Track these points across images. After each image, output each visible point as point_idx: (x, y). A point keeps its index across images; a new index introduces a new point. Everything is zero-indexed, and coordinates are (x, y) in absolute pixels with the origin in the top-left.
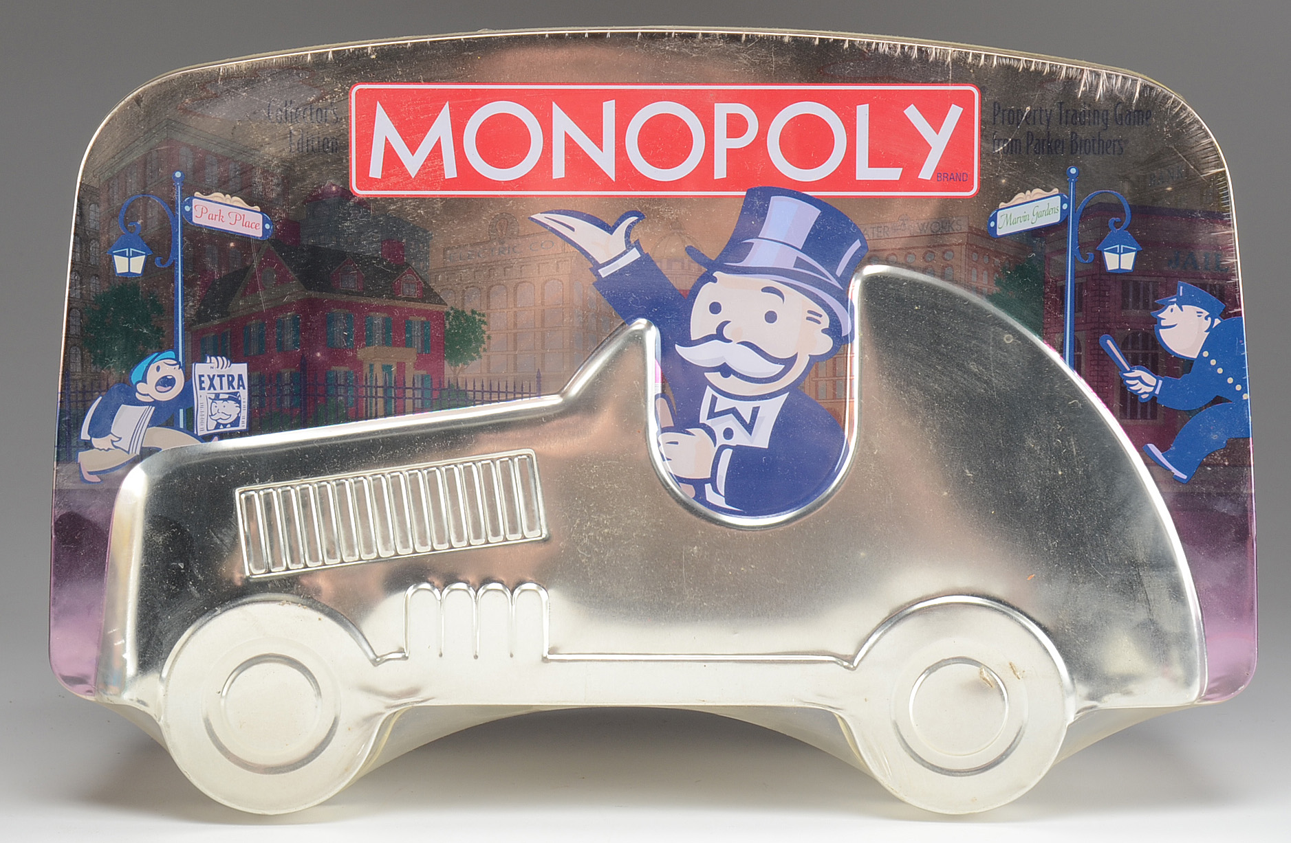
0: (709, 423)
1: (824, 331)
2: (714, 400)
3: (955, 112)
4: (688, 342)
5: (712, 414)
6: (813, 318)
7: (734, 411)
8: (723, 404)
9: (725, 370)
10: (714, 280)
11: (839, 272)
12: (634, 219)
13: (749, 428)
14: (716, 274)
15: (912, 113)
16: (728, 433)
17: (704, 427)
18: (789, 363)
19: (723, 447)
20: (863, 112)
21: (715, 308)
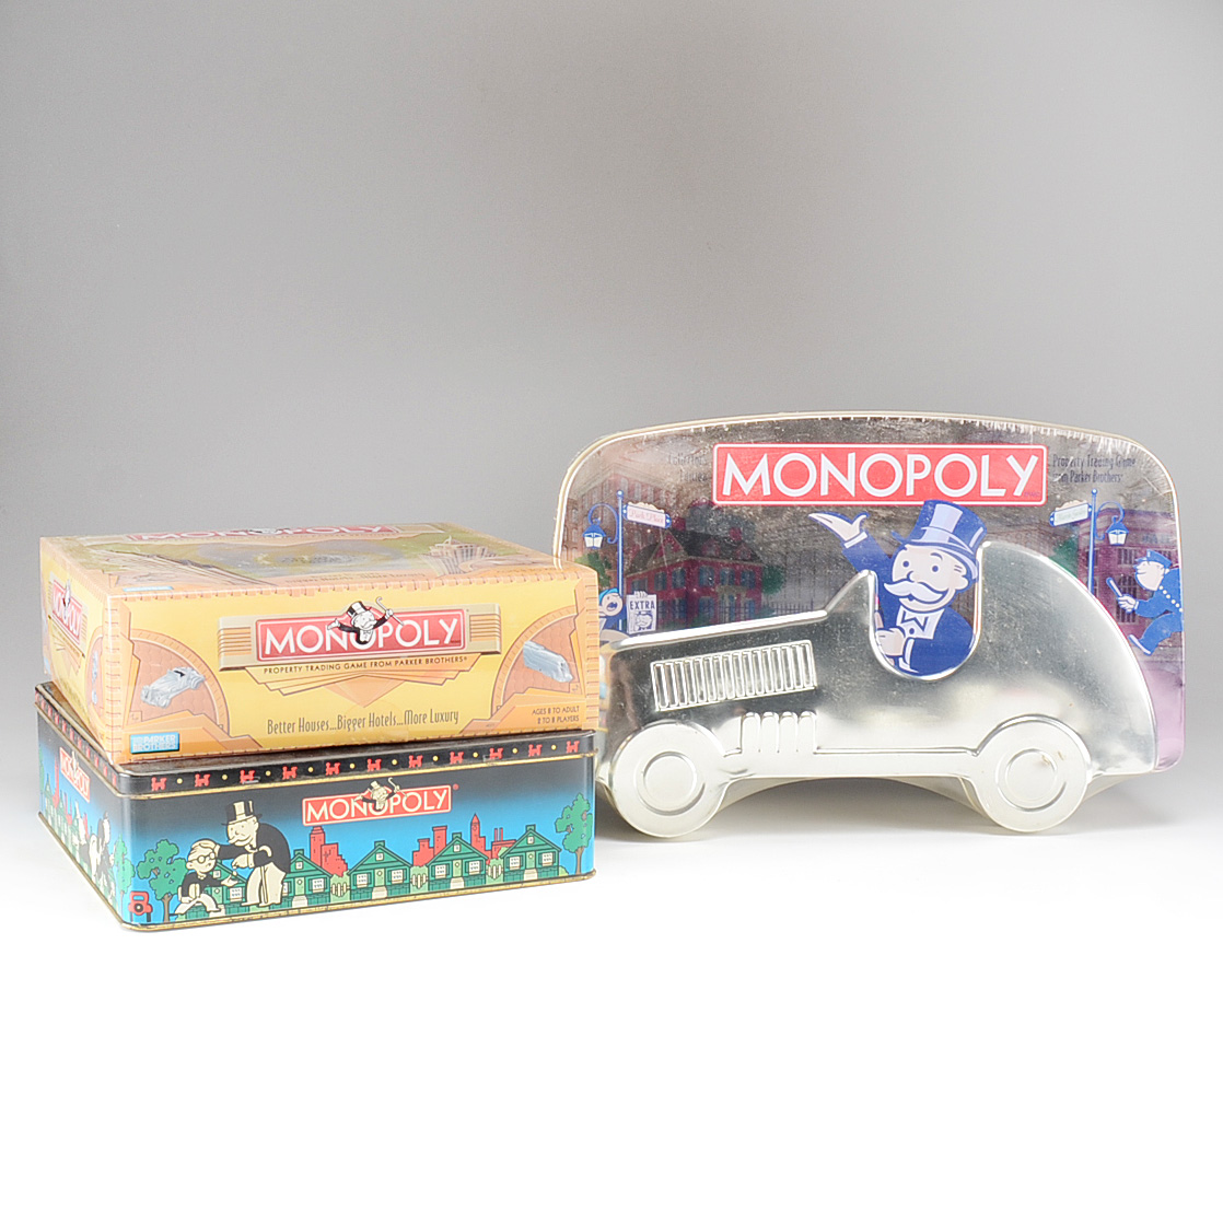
0: (902, 625)
1: (964, 576)
2: (904, 614)
3: (1034, 459)
4: (891, 582)
5: (903, 621)
6: (957, 569)
7: (915, 619)
8: (909, 615)
9: (911, 597)
10: (905, 549)
11: (971, 545)
12: (864, 516)
13: (923, 628)
14: (907, 546)
15: (1011, 460)
16: (912, 631)
17: (899, 628)
18: (944, 593)
19: (909, 638)
20: (985, 459)
21: (906, 564)
